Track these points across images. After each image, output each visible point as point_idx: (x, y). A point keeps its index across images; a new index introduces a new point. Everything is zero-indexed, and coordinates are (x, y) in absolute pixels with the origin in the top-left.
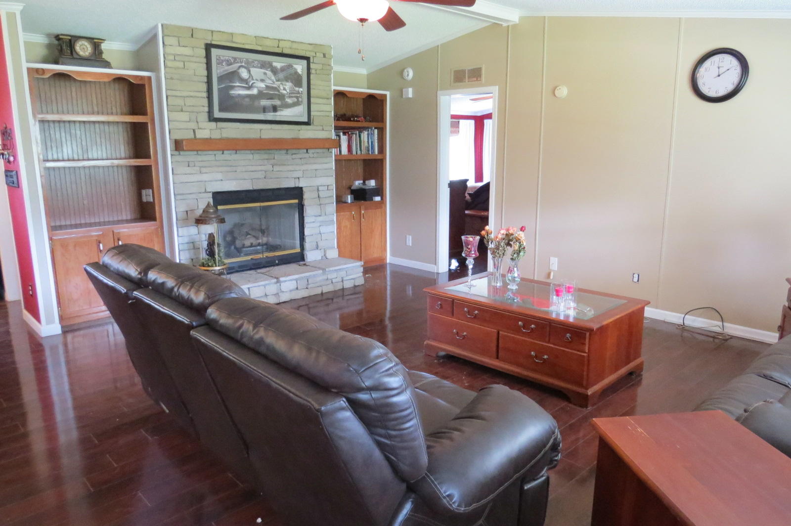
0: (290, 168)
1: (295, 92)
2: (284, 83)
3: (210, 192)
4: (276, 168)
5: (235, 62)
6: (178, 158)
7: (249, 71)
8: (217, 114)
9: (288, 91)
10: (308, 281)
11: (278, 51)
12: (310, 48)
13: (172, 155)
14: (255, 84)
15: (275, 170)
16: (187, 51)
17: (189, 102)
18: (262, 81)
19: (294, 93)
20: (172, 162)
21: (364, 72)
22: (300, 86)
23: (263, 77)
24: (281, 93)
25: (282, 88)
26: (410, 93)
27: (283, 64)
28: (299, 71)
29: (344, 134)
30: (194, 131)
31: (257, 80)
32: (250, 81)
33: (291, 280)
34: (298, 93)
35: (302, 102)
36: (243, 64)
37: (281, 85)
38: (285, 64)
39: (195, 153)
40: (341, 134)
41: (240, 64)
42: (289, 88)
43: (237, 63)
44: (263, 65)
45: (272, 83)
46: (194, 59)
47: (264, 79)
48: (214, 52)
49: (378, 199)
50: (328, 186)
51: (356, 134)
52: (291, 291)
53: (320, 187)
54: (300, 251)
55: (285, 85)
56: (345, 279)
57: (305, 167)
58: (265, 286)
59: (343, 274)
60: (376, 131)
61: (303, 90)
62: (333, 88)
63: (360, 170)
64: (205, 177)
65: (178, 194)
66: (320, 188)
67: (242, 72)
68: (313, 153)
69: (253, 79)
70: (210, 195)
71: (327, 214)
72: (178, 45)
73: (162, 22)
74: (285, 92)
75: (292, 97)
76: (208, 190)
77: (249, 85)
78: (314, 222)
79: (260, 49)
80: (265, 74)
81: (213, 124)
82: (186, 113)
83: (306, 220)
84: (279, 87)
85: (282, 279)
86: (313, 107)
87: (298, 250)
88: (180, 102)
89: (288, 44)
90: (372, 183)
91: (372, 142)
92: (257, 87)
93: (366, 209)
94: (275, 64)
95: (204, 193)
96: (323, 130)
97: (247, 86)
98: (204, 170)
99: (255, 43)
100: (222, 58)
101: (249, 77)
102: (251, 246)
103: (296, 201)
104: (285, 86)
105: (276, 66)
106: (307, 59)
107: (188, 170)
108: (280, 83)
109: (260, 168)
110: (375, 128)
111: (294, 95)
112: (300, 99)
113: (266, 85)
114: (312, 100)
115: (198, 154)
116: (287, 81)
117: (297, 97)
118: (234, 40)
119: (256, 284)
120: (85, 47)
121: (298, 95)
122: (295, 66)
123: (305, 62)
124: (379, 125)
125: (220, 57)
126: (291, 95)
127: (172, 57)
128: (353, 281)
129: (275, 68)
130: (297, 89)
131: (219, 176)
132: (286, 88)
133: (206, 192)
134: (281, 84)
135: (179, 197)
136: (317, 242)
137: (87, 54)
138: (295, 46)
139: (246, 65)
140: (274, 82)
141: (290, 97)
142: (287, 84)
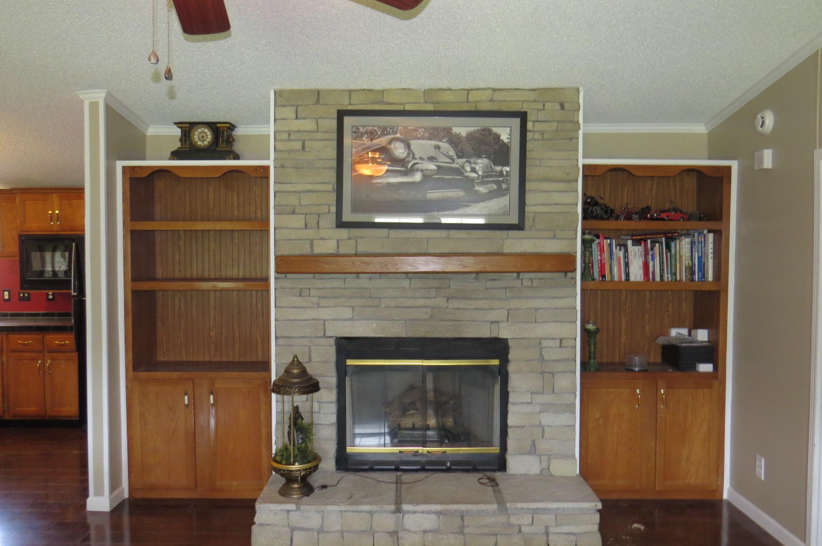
0: (481, 304)
1: (494, 174)
2: (472, 160)
3: (333, 337)
4: (454, 304)
5: (383, 134)
6: (285, 283)
7: (408, 146)
8: (347, 217)
9: (480, 173)
10: (463, 520)
11: (466, 108)
12: (532, 96)
13: (276, 278)
14: (417, 166)
15: (450, 306)
16: (308, 125)
17: (307, 199)
18: (431, 159)
19: (492, 176)
20: (275, 289)
21: (701, 129)
22: (506, 163)
23: (433, 153)
24: (467, 177)
25: (468, 168)
26: (768, 159)
27: (472, 129)
28: (504, 137)
29: (636, 243)
30: (312, 241)
31: (421, 158)
32: (409, 162)
33: (429, 512)
34: (501, 174)
35: (507, 189)
36: (398, 135)
37: (467, 164)
38: (476, 129)
39: (311, 276)
40: (630, 243)
41: (393, 136)
42: (483, 168)
43: (387, 134)
44: (434, 134)
45: (450, 161)
46: (319, 136)
47: (435, 156)
48: (348, 121)
49: (705, 368)
50: (561, 340)
51: (661, 243)
52: (425, 532)
53: (542, 341)
54: (498, 451)
55: (476, 163)
56: (551, 530)
57: (513, 304)
58: (371, 513)
59: (549, 519)
60: (711, 237)
61: (512, 169)
62: (581, 162)
63: (687, 308)
64: (324, 314)
65: (282, 337)
66: (545, 343)
67: (396, 148)
68: (531, 280)
69: (414, 158)
70: (332, 341)
71: (556, 391)
72: (294, 116)
73: (277, 87)
74: (474, 175)
75: (488, 183)
76: (328, 334)
77: (407, 167)
78: (529, 403)
79: (430, 107)
80: (437, 147)
81: (344, 233)
82: (300, 216)
83: (512, 398)
84: (463, 167)
85: (405, 507)
86: (530, 198)
87: (496, 450)
88: (293, 200)
89: (487, 95)
90: (702, 335)
91: (700, 258)
92: (422, 171)
93: (668, 387)
94: (456, 130)
95: (321, 337)
96: (554, 237)
97: (402, 169)
98: (324, 302)
99: (423, 101)
100: (361, 130)
101: (408, 154)
102: (413, 428)
103: (496, 362)
104: (473, 165)
105: (458, 132)
106: (523, 116)
107: (298, 301)
108: (465, 160)
109: (421, 302)
110: (709, 231)
111: (492, 179)
112: (504, 186)
113: (438, 167)
114: (529, 186)
115: (314, 277)
116: (479, 157)
117: (498, 183)
118: (385, 100)
119: (354, 508)
120: (204, 135)
121: (501, 179)
122: (495, 130)
123: (517, 122)
124: (713, 225)
125: (358, 129)
126: (485, 179)
127: (285, 136)
128: (573, 538)
129: (458, 136)
130: (498, 168)
131: (348, 313)
132: (477, 168)
133: (324, 336)
134: (467, 161)
135: (281, 342)
136: (533, 441)
137: (206, 143)
138: (498, 96)
139: (403, 137)
140: (453, 160)
141: (483, 183)
142: (479, 161)
